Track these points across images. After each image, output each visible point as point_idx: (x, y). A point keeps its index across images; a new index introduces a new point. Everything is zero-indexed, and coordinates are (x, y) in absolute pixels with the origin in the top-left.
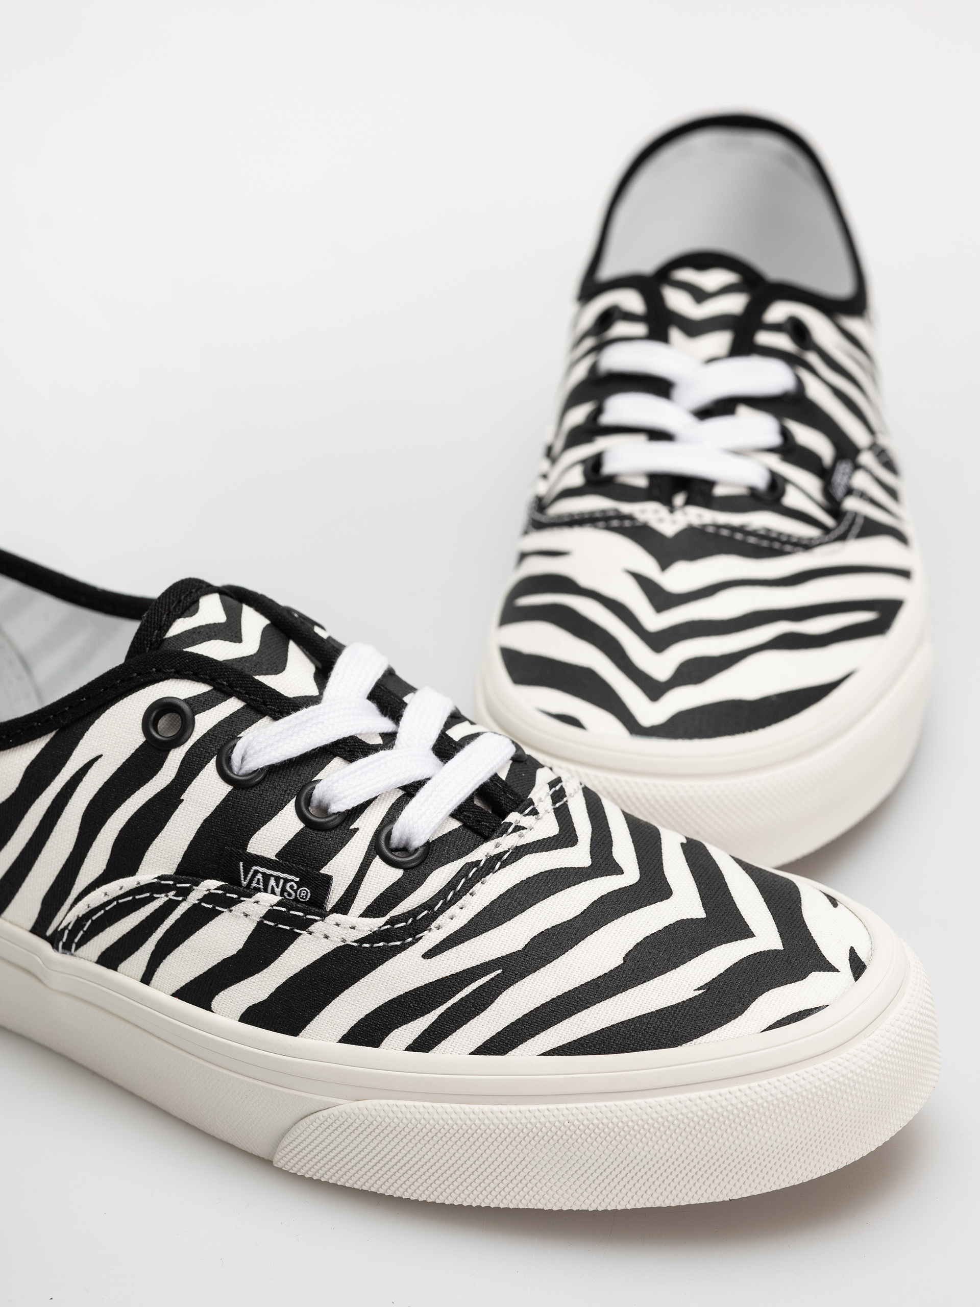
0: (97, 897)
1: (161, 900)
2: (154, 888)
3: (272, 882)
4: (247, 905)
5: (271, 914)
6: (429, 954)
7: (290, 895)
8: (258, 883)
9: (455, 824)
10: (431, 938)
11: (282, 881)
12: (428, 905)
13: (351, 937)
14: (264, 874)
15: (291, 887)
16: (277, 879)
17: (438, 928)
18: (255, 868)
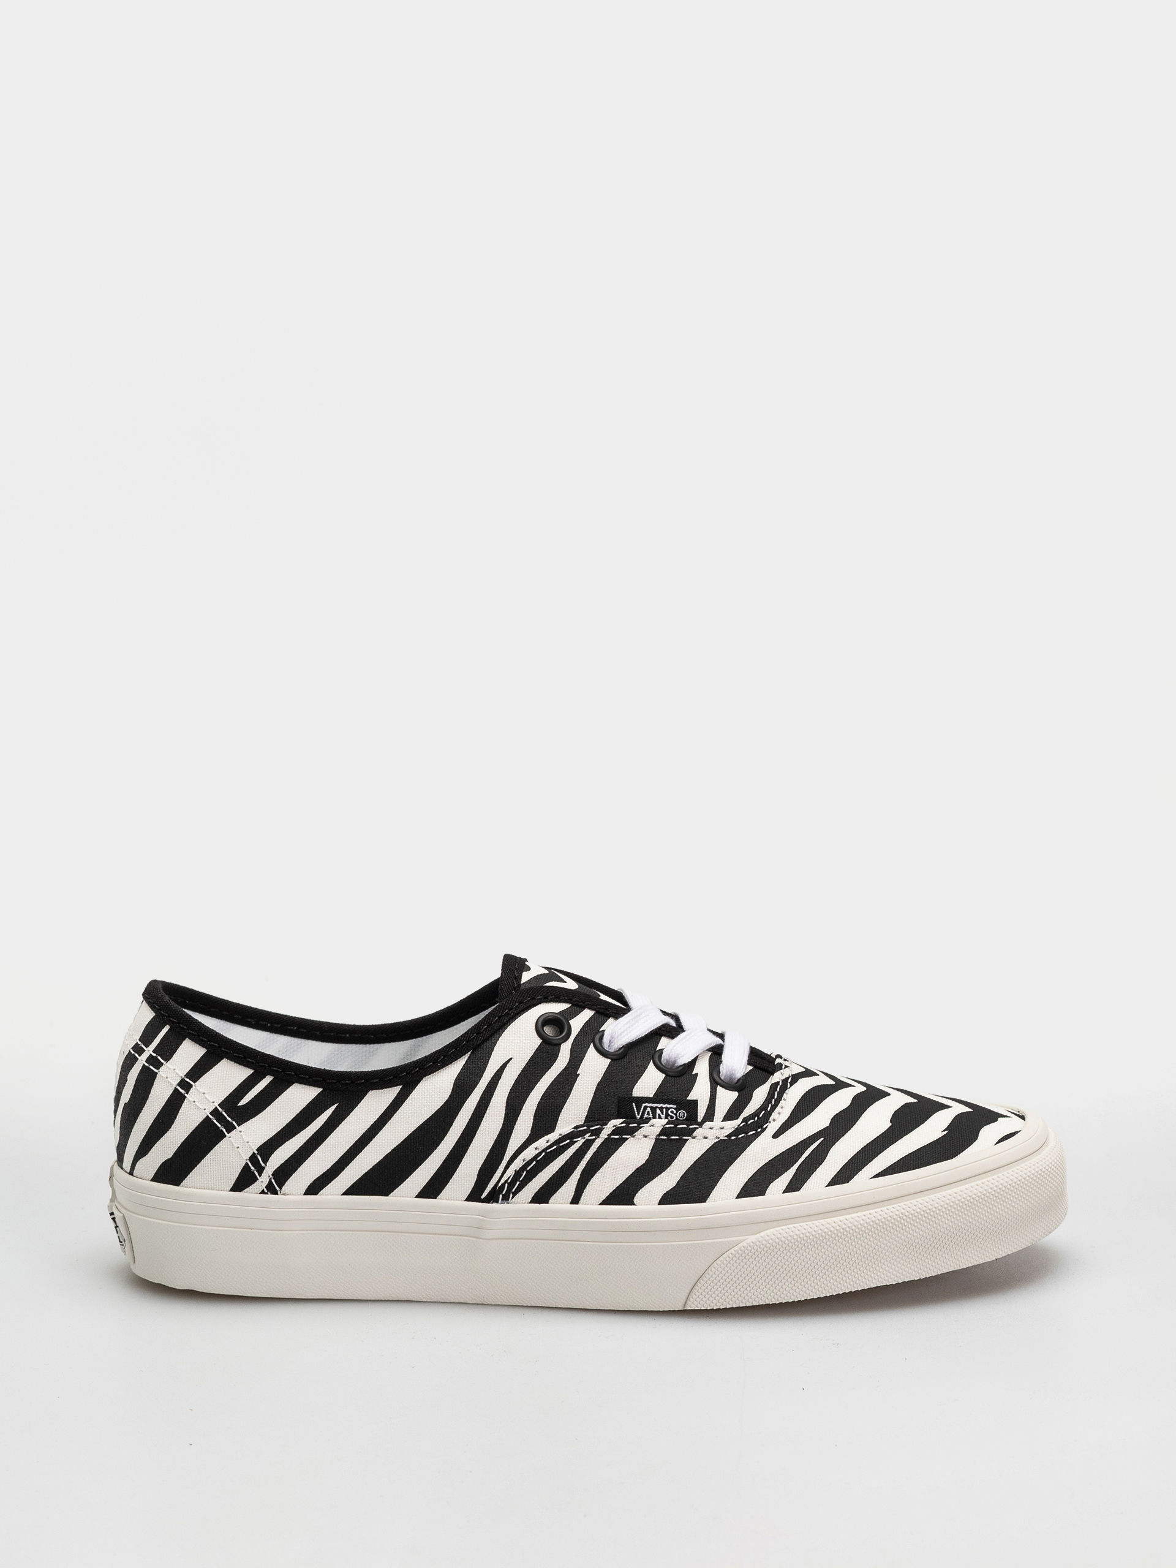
0: (530, 1153)
1: (580, 1142)
2: (572, 1136)
3: (658, 1112)
4: (646, 1129)
5: (664, 1132)
6: (776, 1136)
7: (672, 1117)
8: (648, 1114)
9: (750, 1068)
10: (773, 1127)
11: (664, 1110)
12: (764, 1107)
13: (722, 1135)
14: (651, 1107)
15: (672, 1112)
16: (661, 1109)
17: (774, 1120)
18: (644, 1105)
